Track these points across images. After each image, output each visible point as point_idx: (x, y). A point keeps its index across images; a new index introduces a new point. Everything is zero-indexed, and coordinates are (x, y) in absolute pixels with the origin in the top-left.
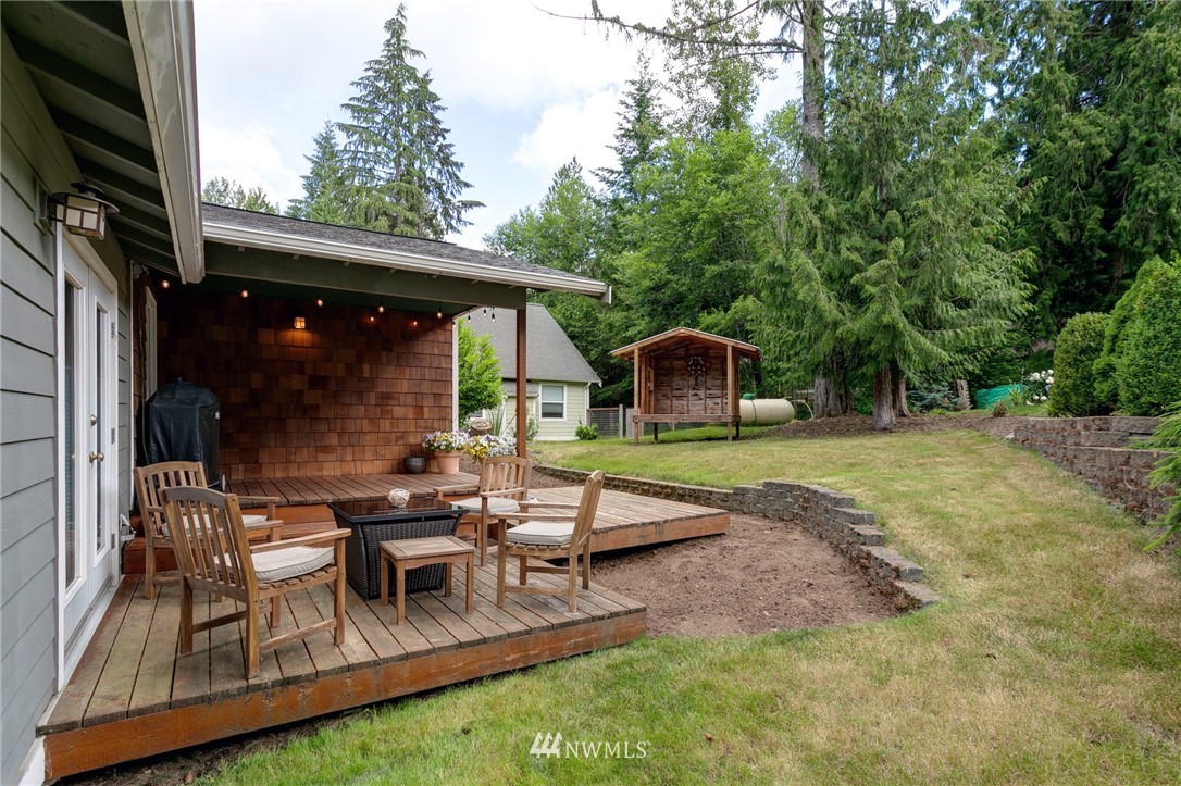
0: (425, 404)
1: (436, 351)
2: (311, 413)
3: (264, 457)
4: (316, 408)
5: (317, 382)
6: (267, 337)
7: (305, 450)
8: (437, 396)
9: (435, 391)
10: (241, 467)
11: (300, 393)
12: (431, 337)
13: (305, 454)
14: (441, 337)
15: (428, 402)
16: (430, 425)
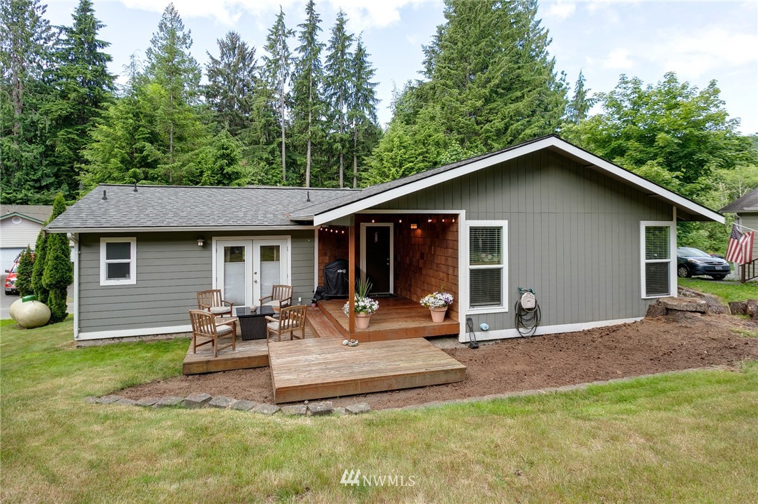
1: (453, 238)
3: (412, 290)
4: (421, 269)
5: (422, 255)
6: (412, 233)
8: (453, 268)
9: (453, 265)
10: (409, 293)
11: (418, 260)
12: (451, 229)
14: (455, 228)
16: (451, 287)
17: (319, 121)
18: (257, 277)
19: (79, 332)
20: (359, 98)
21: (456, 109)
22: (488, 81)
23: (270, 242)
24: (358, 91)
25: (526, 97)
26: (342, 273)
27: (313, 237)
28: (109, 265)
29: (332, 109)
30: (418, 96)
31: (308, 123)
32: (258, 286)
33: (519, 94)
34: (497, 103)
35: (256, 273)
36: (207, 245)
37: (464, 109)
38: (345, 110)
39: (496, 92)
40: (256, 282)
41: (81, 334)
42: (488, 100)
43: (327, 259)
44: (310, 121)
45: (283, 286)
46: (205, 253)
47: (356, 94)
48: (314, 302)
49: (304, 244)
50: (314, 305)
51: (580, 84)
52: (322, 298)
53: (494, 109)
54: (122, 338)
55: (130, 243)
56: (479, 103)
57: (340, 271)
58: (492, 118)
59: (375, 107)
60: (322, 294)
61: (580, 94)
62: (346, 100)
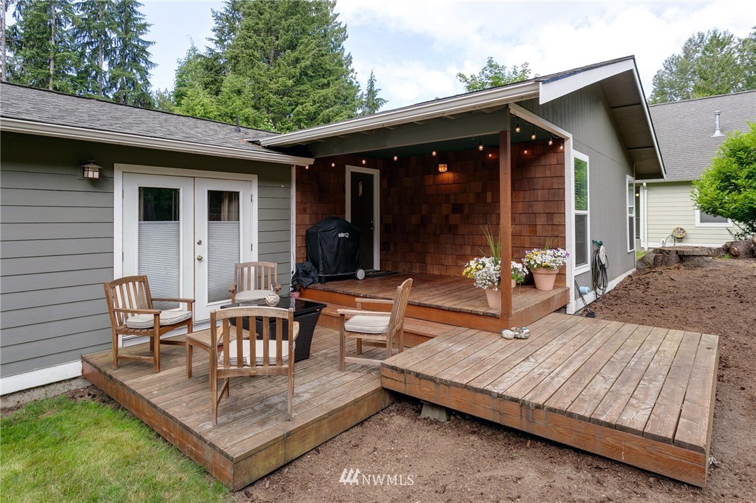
0: (538, 222)
1: (548, 174)
2: (452, 230)
3: (429, 259)
4: (456, 227)
5: (457, 208)
6: (429, 180)
7: (450, 257)
8: (550, 215)
9: (548, 211)
10: (418, 265)
11: (447, 216)
12: (543, 162)
13: (450, 260)
14: (553, 160)
15: (541, 220)
16: (542, 242)
17: (64, 76)
18: (203, 251)
20: (126, 56)
21: (265, 84)
22: (297, 60)
23: (223, 184)
24: (125, 45)
25: (332, 85)
26: (344, 238)
27: (289, 181)
29: (86, 62)
30: (207, 67)
31: (49, 76)
32: (203, 268)
33: (325, 81)
34: (306, 85)
35: (200, 243)
36: (103, 184)
37: (273, 86)
38: (105, 66)
39: (306, 74)
40: (201, 259)
42: (298, 82)
43: (307, 218)
44: (52, 73)
45: (257, 265)
47: (122, 51)
48: (295, 289)
49: (276, 191)
51: (371, 83)
53: (304, 91)
56: (290, 83)
57: (341, 235)
58: (303, 101)
59: (148, 71)
61: (371, 92)
62: (107, 54)
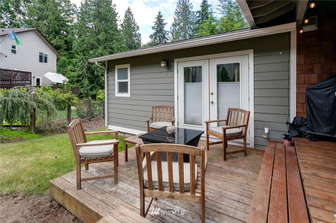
18: (214, 98)
19: (108, 124)
23: (227, 60)
27: (288, 49)
28: (120, 83)
32: (214, 108)
35: (212, 94)
36: (169, 66)
40: (212, 103)
41: (109, 126)
45: (242, 111)
46: (169, 74)
48: (287, 137)
49: (274, 60)
50: (286, 142)
52: (300, 135)
54: (125, 133)
55: (127, 68)
60: (302, 129)
